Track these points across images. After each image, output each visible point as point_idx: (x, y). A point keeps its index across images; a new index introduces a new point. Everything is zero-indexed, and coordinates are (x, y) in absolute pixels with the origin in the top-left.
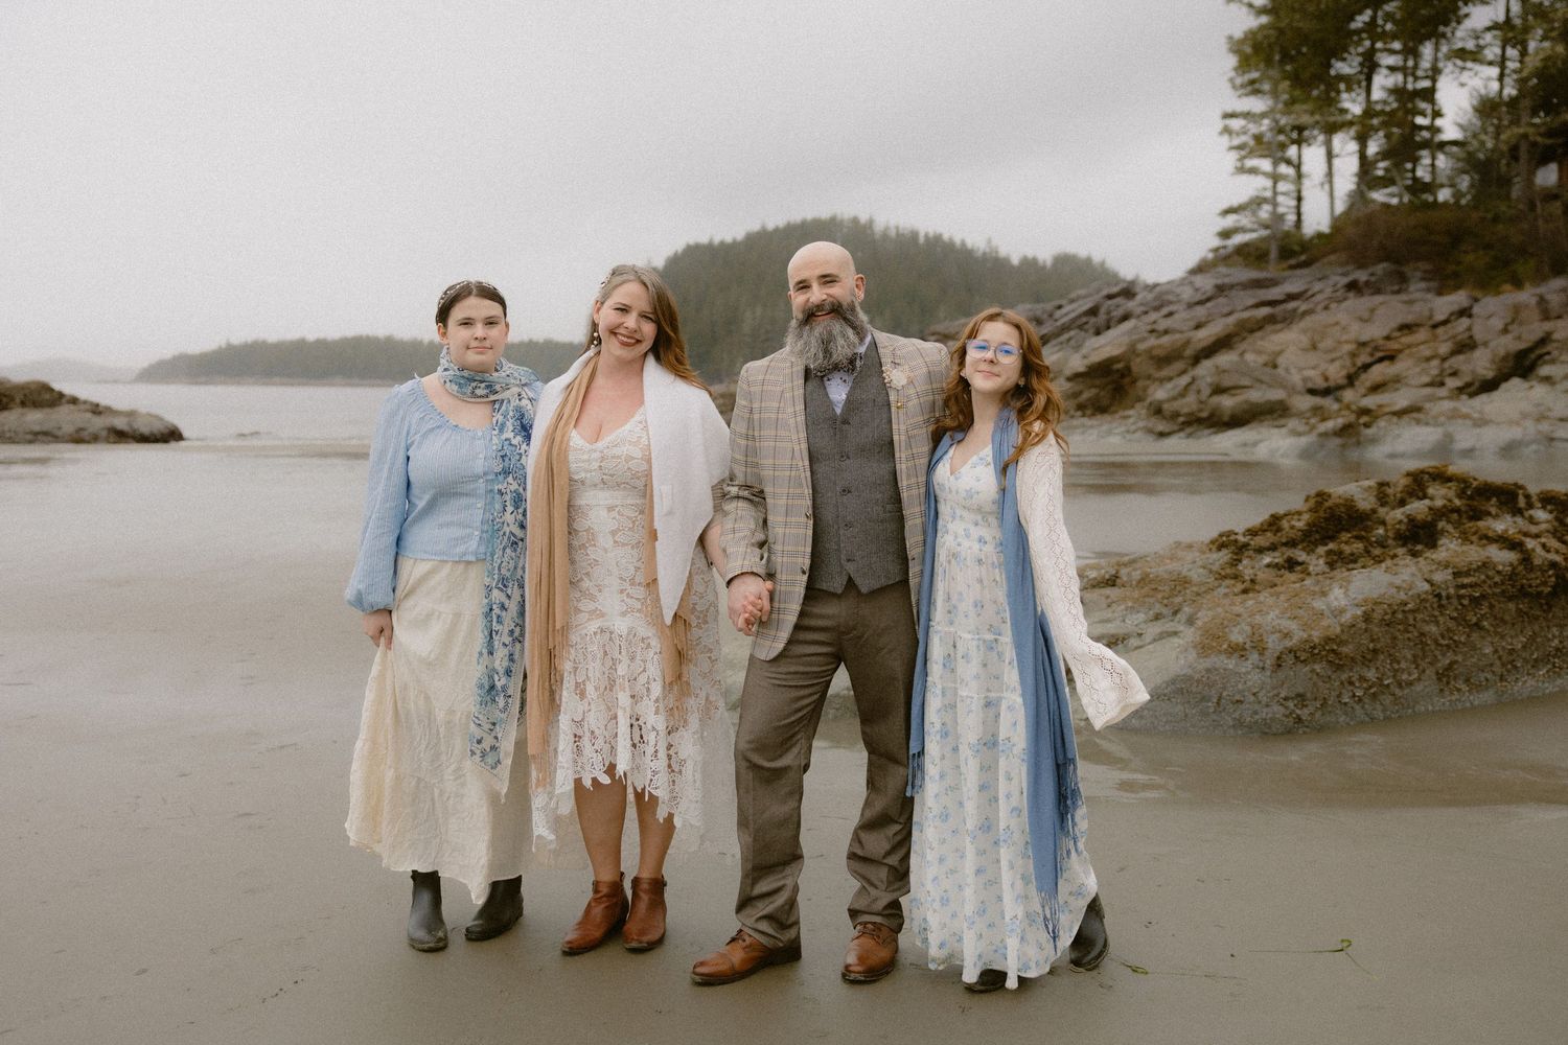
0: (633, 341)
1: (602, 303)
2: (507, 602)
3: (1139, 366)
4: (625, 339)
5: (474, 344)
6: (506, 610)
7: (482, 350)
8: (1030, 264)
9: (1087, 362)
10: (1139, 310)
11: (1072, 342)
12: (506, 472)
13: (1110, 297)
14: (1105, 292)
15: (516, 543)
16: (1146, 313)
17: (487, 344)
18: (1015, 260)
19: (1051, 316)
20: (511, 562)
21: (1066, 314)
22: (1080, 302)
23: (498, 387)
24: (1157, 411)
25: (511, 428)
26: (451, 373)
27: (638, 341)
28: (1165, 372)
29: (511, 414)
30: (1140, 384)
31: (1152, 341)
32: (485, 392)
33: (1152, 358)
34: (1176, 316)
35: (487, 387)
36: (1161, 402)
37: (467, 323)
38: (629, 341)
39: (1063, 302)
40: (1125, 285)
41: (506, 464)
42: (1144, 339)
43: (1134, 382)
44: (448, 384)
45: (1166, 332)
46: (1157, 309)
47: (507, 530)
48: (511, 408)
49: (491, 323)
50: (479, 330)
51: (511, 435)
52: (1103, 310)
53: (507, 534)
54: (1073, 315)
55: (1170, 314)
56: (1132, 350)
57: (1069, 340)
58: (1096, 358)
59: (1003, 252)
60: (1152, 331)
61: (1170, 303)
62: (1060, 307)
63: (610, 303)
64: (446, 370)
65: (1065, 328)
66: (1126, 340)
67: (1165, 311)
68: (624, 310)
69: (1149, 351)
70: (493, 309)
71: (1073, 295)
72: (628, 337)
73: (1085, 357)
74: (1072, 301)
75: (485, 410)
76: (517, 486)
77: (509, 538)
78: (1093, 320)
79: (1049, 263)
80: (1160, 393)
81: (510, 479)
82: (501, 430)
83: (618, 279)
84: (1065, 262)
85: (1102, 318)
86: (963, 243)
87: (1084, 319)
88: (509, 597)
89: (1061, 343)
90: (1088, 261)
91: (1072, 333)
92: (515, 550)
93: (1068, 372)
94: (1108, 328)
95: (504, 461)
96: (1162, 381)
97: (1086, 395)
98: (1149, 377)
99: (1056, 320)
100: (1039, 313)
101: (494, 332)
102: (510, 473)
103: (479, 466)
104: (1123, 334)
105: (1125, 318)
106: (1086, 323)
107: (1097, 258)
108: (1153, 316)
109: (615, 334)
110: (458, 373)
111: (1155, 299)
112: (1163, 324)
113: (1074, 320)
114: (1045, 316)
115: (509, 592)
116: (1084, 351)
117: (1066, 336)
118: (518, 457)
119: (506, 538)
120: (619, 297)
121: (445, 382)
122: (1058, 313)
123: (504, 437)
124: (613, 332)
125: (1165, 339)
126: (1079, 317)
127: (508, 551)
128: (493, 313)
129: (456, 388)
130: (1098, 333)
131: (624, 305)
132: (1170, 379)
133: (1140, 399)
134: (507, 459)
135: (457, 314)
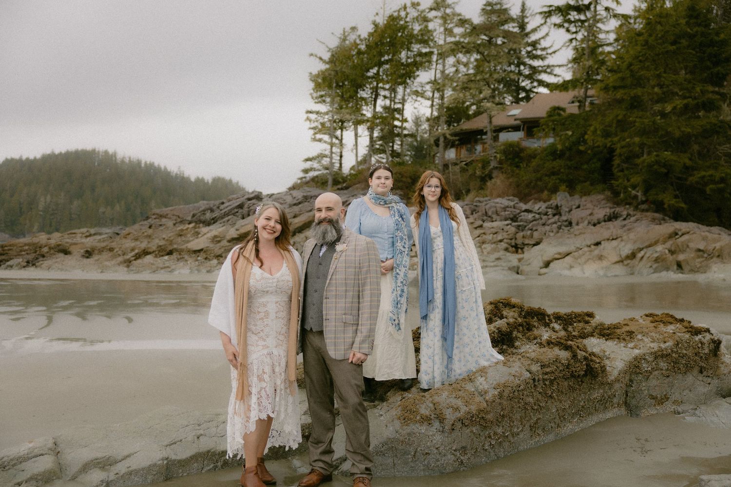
8: (200, 181)
11: (230, 222)
13: (249, 199)
14: (246, 197)
19: (218, 207)
21: (227, 207)
22: (234, 201)
27: (275, 232)
38: (271, 232)
39: (225, 201)
40: (257, 194)
52: (246, 206)
54: (229, 208)
57: (228, 221)
58: (243, 230)
59: (186, 174)
62: (223, 203)
63: (263, 216)
65: (226, 214)
68: (269, 219)
71: (230, 198)
72: (271, 230)
74: (229, 201)
78: (240, 211)
79: (210, 181)
84: (217, 181)
85: (246, 210)
87: (236, 210)
89: (224, 222)
90: (231, 181)
91: (230, 217)
94: (249, 215)
99: (221, 210)
100: (211, 206)
106: (237, 212)
107: (234, 181)
113: (230, 211)
114: (215, 208)
116: (236, 227)
117: (227, 219)
122: (222, 207)
124: (264, 228)
126: (234, 209)
130: (243, 218)
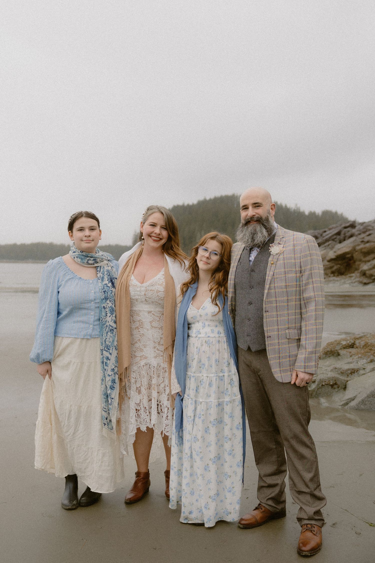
0: (159, 239)
1: (144, 223)
2: (110, 356)
3: (356, 256)
4: (155, 238)
5: (85, 239)
6: (110, 360)
7: (89, 242)
8: (312, 215)
9: (336, 254)
10: (357, 233)
11: (330, 246)
12: (106, 299)
13: (345, 228)
14: (343, 226)
15: (113, 330)
16: (360, 234)
17: (91, 238)
18: (307, 213)
19: (321, 235)
20: (111, 338)
21: (328, 235)
22: (333, 230)
23: (98, 260)
24: (364, 274)
25: (107, 279)
26: (77, 253)
27: (161, 239)
28: (368, 258)
29: (106, 273)
30: (357, 263)
31: (362, 246)
32: (93, 262)
33: (362, 252)
34: (372, 236)
35: (94, 260)
36: (365, 271)
37: (81, 229)
38: (157, 239)
39: (326, 229)
40: (351, 223)
41: (106, 295)
42: (359, 245)
43: (355, 262)
44: (76, 258)
45: (368, 242)
46: (364, 232)
47: (107, 324)
48: (105, 270)
49: (93, 229)
50: (87, 232)
51: (107, 282)
52: (342, 233)
53: (108, 326)
54: (330, 235)
55: (370, 235)
56: (354, 249)
57: (329, 245)
58: (340, 252)
59: (302, 210)
60: (362, 242)
61: (370, 230)
62: (325, 232)
63: (148, 222)
64: (74, 252)
65: (327, 240)
66: (352, 245)
67: (368, 233)
68: (154, 225)
69: (361, 249)
70: (93, 223)
71: (330, 227)
72: (156, 237)
73: (335, 252)
74: (330, 229)
75: (93, 271)
76: (111, 305)
77: (109, 328)
78: (338, 237)
79: (320, 214)
80: (365, 267)
81: (108, 302)
82: (102, 280)
83: (150, 212)
84: (326, 213)
85: (342, 236)
86: (286, 206)
87: (335, 237)
88: (111, 354)
89: (325, 246)
90: (336, 213)
91: (330, 242)
92: (112, 333)
93: (328, 258)
94: (344, 240)
95: (105, 293)
96: (366, 262)
97: (335, 268)
98: (360, 260)
99: (324, 237)
100: (316, 234)
101: (94, 234)
102: (108, 299)
103: (92, 296)
104: (351, 243)
105: (351, 236)
106: (336, 238)
107: (339, 212)
108: (363, 235)
109: (151, 236)
110: (80, 253)
111: (363, 229)
112: (367, 239)
113: (330, 237)
114: (319, 236)
115: (111, 352)
116: (334, 250)
117: (327, 244)
118: (111, 292)
119: (108, 328)
120: (151, 220)
121: (74, 258)
122: (324, 234)
123: (104, 283)
124: (149, 236)
125: (368, 245)
126: (333, 236)
127: (109, 333)
128: (93, 225)
129: (79, 260)
130: (340, 242)
131: (154, 223)
132: (369, 261)
133: (357, 269)
134: (106, 293)
135: (77, 225)
